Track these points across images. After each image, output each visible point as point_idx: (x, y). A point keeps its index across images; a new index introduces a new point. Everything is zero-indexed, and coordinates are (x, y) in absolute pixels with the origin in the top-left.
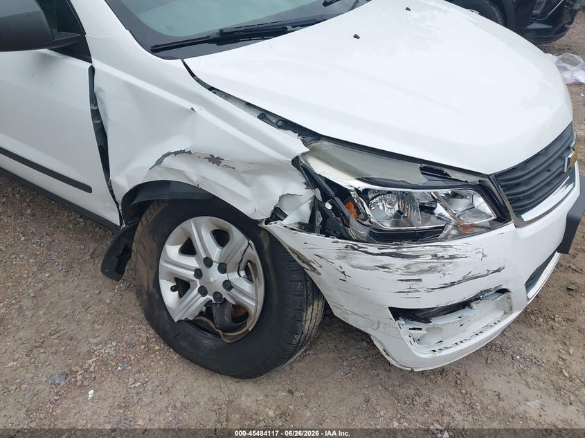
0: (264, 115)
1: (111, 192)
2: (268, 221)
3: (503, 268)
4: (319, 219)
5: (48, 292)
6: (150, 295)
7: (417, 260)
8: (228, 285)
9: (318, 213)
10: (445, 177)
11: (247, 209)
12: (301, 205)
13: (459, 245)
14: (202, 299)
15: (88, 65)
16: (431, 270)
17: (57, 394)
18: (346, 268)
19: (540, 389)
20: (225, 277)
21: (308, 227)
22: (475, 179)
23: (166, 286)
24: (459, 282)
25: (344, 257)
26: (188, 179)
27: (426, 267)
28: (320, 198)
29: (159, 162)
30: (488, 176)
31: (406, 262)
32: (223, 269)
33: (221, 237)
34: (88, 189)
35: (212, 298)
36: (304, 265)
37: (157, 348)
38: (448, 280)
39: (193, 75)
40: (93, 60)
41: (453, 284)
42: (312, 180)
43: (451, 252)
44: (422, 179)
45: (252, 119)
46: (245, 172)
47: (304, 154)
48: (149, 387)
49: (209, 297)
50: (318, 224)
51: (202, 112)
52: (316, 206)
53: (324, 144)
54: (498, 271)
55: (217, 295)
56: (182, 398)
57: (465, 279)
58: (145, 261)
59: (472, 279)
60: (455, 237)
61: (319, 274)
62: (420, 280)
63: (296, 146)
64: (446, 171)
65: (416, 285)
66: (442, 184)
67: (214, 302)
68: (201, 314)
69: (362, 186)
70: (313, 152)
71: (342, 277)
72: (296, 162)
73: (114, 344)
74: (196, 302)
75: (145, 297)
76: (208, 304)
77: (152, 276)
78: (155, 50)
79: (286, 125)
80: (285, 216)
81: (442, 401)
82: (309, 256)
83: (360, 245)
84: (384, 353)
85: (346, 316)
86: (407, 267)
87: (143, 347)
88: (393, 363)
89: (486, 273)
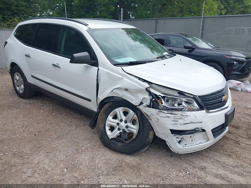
0: (140, 79)
1: (97, 101)
2: (139, 106)
3: (202, 122)
4: (152, 104)
5: (71, 132)
6: (102, 131)
7: (177, 115)
8: (127, 127)
9: (151, 102)
10: (184, 95)
11: (133, 103)
12: (147, 100)
13: (188, 113)
14: (119, 132)
15: (97, 68)
16: (181, 118)
17: (74, 153)
18: (158, 117)
19: (218, 167)
20: (126, 124)
21: (149, 106)
22: (192, 96)
23: (107, 128)
24: (189, 123)
25: (158, 114)
26: (119, 95)
27: (179, 117)
28: (152, 98)
29: (112, 91)
30: (196, 96)
31: (174, 116)
32: (126, 122)
33: (126, 113)
34: (90, 100)
35: (122, 131)
36: (148, 118)
37: (102, 147)
38: (186, 122)
39: (123, 70)
40: (99, 67)
41: (187, 123)
42: (150, 93)
43: (186, 114)
44: (178, 95)
45: (137, 80)
46: (134, 93)
47: (149, 87)
48: (99, 155)
49: (121, 131)
50: (151, 105)
51: (124, 78)
52: (151, 100)
53: (153, 85)
54: (201, 122)
55: (123, 130)
56: (109, 157)
57: (191, 123)
58: (102, 121)
59: (193, 123)
60: (187, 111)
61: (152, 120)
62: (178, 121)
63: (147, 85)
64: (184, 93)
65: (177, 123)
66: (183, 96)
67: (122, 132)
68: (118, 136)
69: (162, 95)
70: (151, 87)
71: (157, 120)
72: (147, 89)
73: (90, 145)
74: (116, 133)
75: (101, 132)
76: (121, 133)
77: (103, 126)
78: (115, 65)
79: (145, 81)
80: (143, 104)
81: (186, 166)
82: (149, 115)
83: (162, 111)
84: (169, 147)
85: (159, 135)
86: (174, 117)
87: (98, 146)
88: (172, 150)
89: (197, 122)
